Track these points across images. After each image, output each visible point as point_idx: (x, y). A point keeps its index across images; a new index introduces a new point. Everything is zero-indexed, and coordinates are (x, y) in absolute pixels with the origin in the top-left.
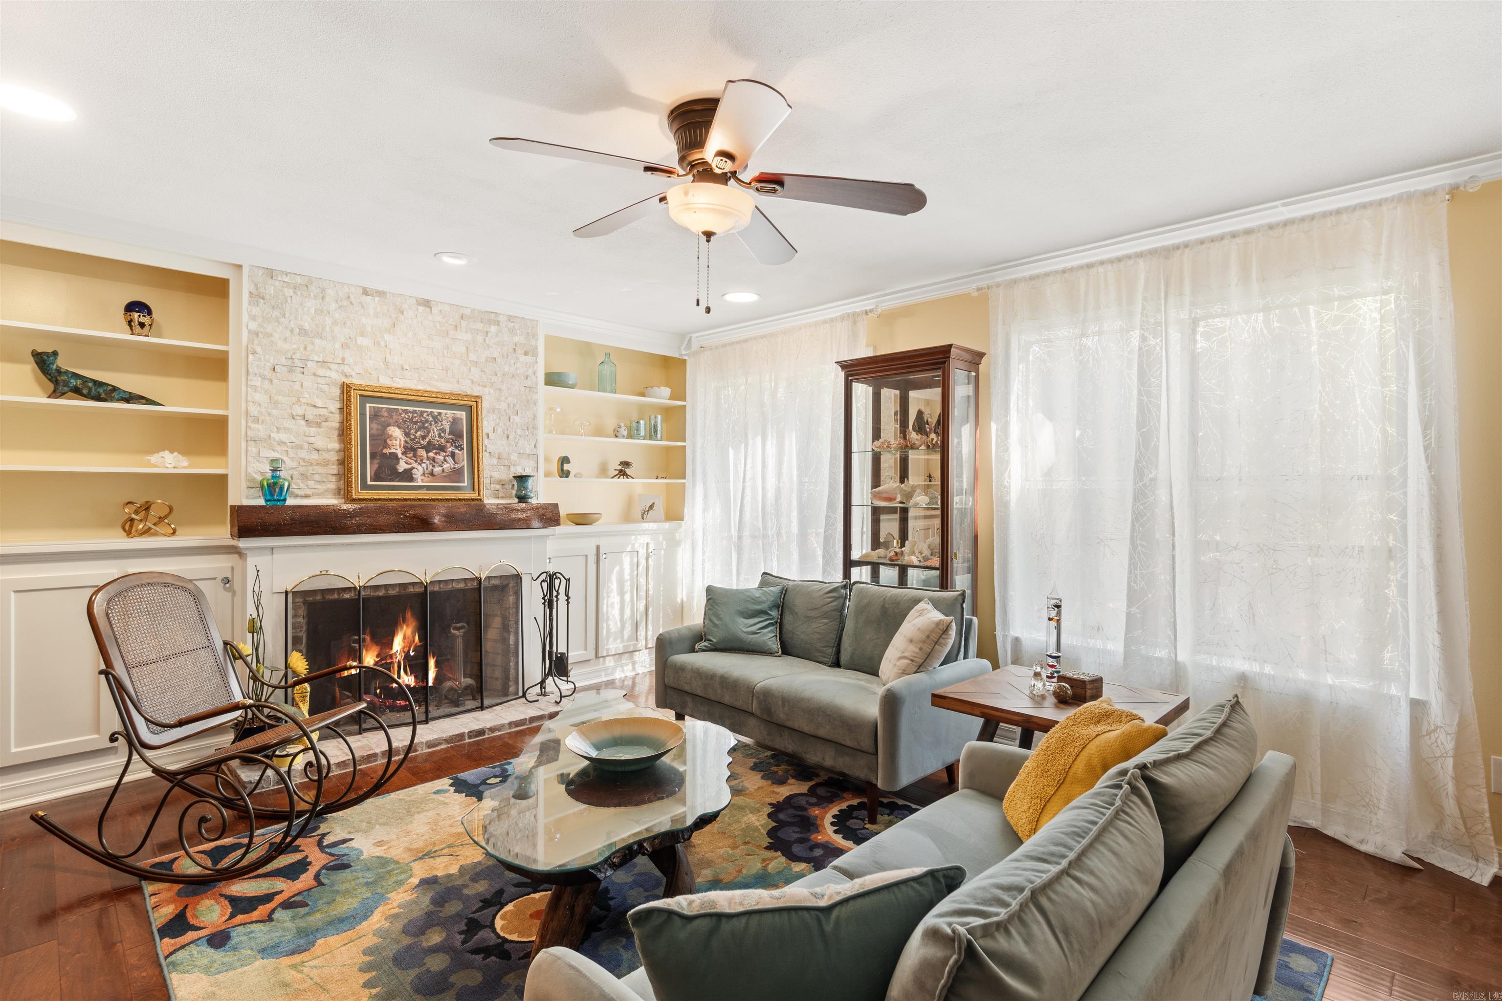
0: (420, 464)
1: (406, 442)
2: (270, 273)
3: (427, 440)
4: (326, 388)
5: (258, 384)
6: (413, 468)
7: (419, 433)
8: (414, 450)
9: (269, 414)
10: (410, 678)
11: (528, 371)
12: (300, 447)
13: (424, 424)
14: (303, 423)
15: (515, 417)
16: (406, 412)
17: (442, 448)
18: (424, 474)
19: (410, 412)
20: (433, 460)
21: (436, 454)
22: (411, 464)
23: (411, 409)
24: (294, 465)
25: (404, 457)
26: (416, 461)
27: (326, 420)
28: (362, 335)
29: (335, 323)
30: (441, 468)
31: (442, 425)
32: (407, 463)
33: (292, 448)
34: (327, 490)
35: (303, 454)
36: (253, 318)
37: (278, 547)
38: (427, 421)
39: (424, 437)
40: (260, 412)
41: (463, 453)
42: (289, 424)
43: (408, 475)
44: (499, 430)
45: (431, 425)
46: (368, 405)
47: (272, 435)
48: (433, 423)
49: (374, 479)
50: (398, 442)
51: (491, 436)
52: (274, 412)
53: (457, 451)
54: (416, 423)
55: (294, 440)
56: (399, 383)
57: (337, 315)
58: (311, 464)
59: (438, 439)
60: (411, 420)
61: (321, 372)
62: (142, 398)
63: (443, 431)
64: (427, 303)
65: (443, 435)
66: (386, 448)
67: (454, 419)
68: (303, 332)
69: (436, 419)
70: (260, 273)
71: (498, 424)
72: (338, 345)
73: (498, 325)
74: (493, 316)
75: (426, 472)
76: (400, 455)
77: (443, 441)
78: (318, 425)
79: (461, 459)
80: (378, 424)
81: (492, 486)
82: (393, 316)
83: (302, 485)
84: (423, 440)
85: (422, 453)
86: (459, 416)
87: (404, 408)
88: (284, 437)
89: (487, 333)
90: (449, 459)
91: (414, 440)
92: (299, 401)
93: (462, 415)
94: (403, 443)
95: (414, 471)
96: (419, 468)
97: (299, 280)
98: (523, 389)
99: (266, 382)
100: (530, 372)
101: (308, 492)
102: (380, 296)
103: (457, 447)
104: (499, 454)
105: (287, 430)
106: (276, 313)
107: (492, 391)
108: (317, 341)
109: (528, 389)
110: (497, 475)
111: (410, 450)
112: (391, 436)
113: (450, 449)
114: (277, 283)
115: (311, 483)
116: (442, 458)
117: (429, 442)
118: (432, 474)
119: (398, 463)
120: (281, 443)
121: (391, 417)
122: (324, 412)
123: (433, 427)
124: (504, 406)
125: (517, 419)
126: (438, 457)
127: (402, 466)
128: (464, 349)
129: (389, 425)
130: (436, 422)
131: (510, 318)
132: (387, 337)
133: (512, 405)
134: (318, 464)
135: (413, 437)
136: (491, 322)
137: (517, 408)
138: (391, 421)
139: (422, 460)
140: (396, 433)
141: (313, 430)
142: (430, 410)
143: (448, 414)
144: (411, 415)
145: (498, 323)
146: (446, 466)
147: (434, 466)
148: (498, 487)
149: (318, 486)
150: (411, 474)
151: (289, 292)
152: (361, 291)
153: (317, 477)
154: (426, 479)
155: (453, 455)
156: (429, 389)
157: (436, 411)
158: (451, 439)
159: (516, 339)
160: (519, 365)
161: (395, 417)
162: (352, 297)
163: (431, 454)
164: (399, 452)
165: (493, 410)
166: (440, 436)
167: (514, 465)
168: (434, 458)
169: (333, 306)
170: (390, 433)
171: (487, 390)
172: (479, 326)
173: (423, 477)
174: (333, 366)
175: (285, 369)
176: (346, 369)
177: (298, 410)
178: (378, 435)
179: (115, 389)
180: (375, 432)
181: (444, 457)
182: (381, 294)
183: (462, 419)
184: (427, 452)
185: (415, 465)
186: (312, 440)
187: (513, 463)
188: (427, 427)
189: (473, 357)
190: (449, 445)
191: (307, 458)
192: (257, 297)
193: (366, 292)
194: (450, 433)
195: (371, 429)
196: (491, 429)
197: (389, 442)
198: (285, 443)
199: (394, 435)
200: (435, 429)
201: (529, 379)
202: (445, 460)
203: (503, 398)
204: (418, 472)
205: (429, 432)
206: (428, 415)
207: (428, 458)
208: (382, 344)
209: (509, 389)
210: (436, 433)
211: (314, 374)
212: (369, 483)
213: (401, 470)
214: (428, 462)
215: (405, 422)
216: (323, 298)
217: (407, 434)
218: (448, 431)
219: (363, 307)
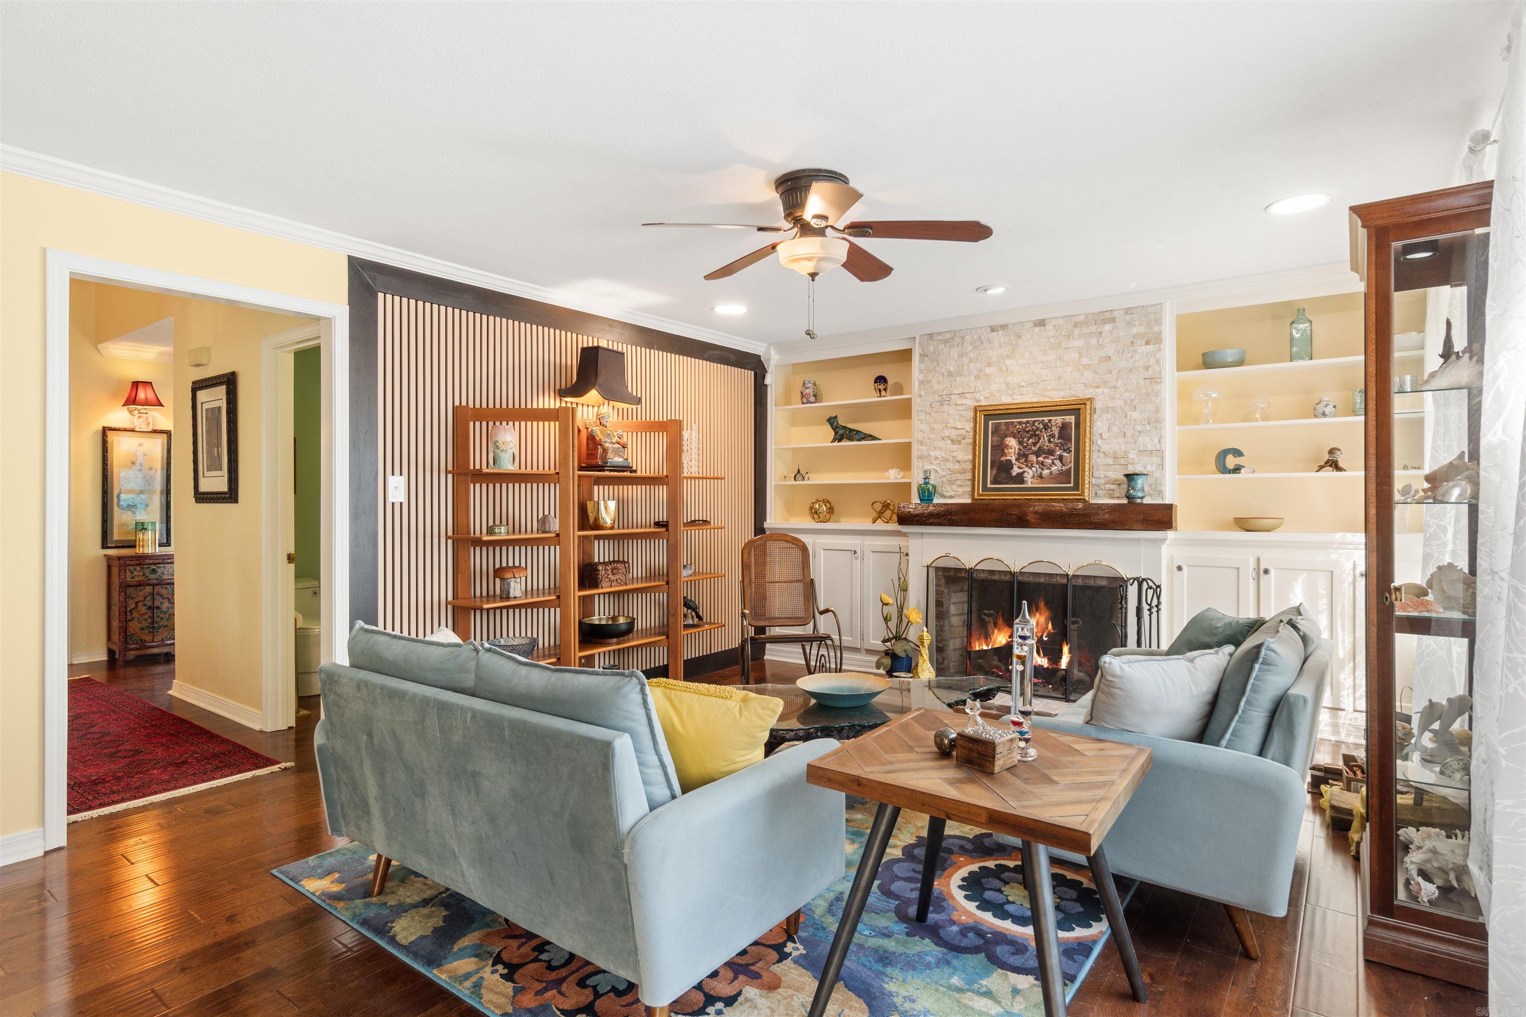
0: (1030, 468)
1: (1019, 449)
2: (931, 336)
3: (1038, 446)
4: (964, 413)
5: (923, 417)
6: (1024, 472)
7: (1031, 440)
8: (1026, 456)
9: (929, 438)
10: (1043, 659)
11: (1148, 361)
12: (947, 460)
13: (1035, 432)
14: (950, 442)
15: (1132, 413)
16: (1020, 423)
17: (1051, 452)
18: (1033, 477)
19: (1024, 423)
20: (1042, 463)
21: (1045, 458)
22: (1022, 468)
23: (1025, 420)
24: (943, 473)
25: (1017, 463)
26: (1027, 466)
27: (964, 438)
28: (989, 365)
29: (971, 361)
30: (1049, 471)
31: (1051, 431)
32: (1019, 468)
33: (943, 461)
34: (965, 492)
35: (950, 465)
36: (921, 372)
37: (926, 533)
38: (1038, 429)
39: (1035, 444)
40: (924, 438)
41: (1071, 455)
42: (941, 444)
43: (1020, 479)
44: (1115, 429)
45: (1041, 432)
46: (990, 422)
47: (931, 453)
48: (1043, 430)
49: (992, 483)
50: (1013, 450)
51: (1105, 436)
52: (932, 436)
53: (1065, 454)
54: (1028, 432)
55: (944, 455)
56: (1018, 399)
57: (972, 355)
58: (954, 473)
59: (1047, 444)
60: (1024, 430)
61: (960, 401)
62: (871, 436)
63: (1053, 436)
64: (1041, 323)
65: (1052, 440)
66: (1003, 456)
67: (1063, 424)
68: (950, 374)
69: (1046, 427)
70: (926, 338)
71: (1113, 423)
72: (972, 378)
73: (1114, 322)
74: (1108, 315)
75: (1036, 475)
76: (1014, 461)
77: (1052, 445)
78: (959, 442)
79: (1069, 461)
80: (998, 437)
81: (1107, 486)
82: (1014, 343)
83: (948, 489)
84: (1034, 446)
85: (1033, 458)
86: (1068, 420)
87: (1018, 420)
88: (937, 453)
89: (1101, 333)
90: (1057, 462)
91: (1026, 447)
92: (946, 426)
93: (1071, 419)
94: (1017, 450)
95: (1026, 475)
96: (1030, 471)
97: (948, 336)
98: (1142, 382)
99: (928, 416)
100: (1152, 361)
101: (952, 494)
102: (1003, 329)
103: (1065, 451)
104: (1114, 453)
105: (940, 448)
106: (934, 364)
107: (1106, 390)
108: (958, 379)
109: (1148, 381)
110: (1112, 475)
111: (1022, 456)
112: (1008, 445)
113: (1058, 453)
114: (935, 342)
115: (954, 487)
116: (1050, 461)
117: (1040, 447)
118: (1041, 476)
119: (1012, 468)
120: (936, 458)
121: (1008, 429)
122: (962, 432)
123: (1043, 433)
124: (1119, 403)
125: (1135, 415)
126: (1047, 460)
127: (1016, 471)
128: (1077, 355)
129: (1006, 437)
130: (1046, 429)
131: (1128, 311)
132: (1008, 362)
133: (1129, 402)
134: (959, 472)
135: (1025, 444)
136: (1105, 321)
137: (1134, 403)
138: (1008, 432)
139: (1032, 465)
140: (1012, 442)
141: (956, 447)
142: (1041, 419)
143: (1058, 420)
144: (1024, 425)
145: (1113, 320)
146: (1054, 468)
147: (1042, 469)
148: (1113, 487)
149: (959, 489)
150: (1023, 477)
151: (941, 347)
152: (989, 329)
153: (958, 482)
154: (1035, 481)
155: (1061, 458)
156: (1042, 400)
157: (1046, 419)
158: (1060, 443)
159: (1135, 330)
160: (1137, 357)
161: (1011, 429)
162: (982, 337)
163: (1041, 459)
164: (1013, 459)
165: (1107, 410)
166: (1049, 441)
167: (1132, 464)
168: (1043, 462)
169: (970, 348)
170: (1007, 443)
171: (1099, 391)
172: (1094, 328)
173: (1032, 480)
174: (968, 396)
175: (938, 403)
176: (977, 396)
177: (947, 433)
178: (998, 446)
179: (858, 432)
180: (995, 444)
181: (1053, 460)
182: (1004, 327)
183: (1071, 423)
184: (1037, 457)
185: (1026, 469)
186: (954, 454)
187: (1130, 461)
188: (1038, 434)
189: (1085, 361)
190: (1057, 448)
191: (952, 468)
192: (923, 356)
193: (993, 330)
194: (1059, 438)
195: (992, 441)
196: (1105, 428)
197: (1006, 451)
198: (938, 458)
199: (1010, 444)
200: (1045, 435)
201: (1150, 369)
202: (1053, 463)
203: (1118, 396)
204: (1029, 475)
205: (1039, 439)
206: (1039, 424)
207: (1038, 463)
208: (1004, 369)
209: (1125, 385)
210: (1046, 439)
211: (956, 405)
212: (989, 485)
213: (1014, 474)
214: (1037, 466)
215: (1019, 432)
216: (963, 344)
217: (1021, 443)
218: (1057, 436)
219: (990, 342)
